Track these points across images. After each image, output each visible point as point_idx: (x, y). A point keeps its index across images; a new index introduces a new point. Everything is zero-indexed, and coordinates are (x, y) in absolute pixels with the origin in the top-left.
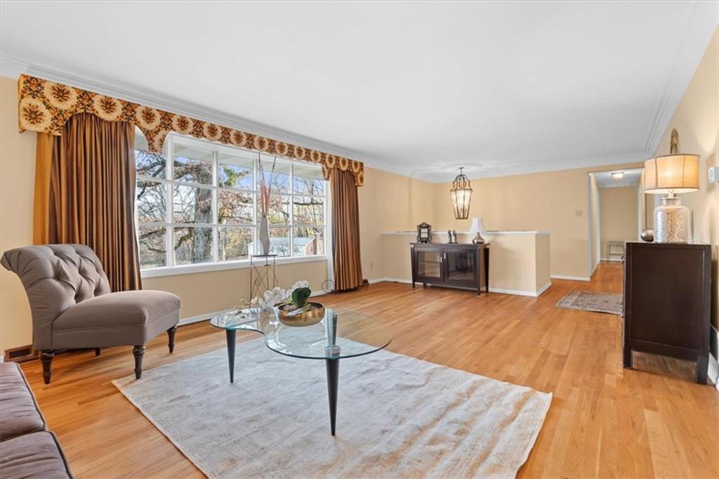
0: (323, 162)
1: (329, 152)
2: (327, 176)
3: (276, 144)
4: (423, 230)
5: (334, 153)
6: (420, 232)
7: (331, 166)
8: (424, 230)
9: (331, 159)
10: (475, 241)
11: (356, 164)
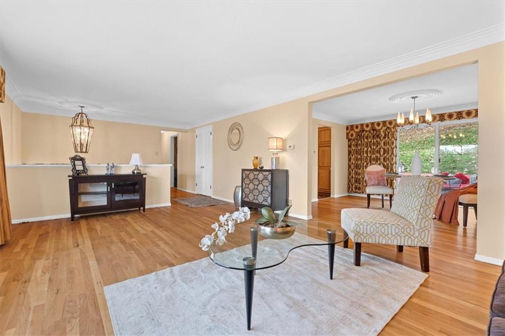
4: (77, 163)
6: (74, 165)
10: (136, 172)
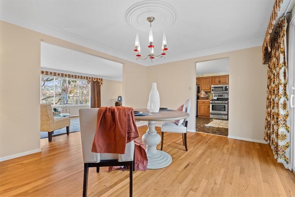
0: (87, 79)
1: (89, 76)
2: (88, 83)
3: (71, 75)
5: (91, 76)
7: (90, 80)
8: (120, 98)
9: (90, 78)
11: (99, 79)
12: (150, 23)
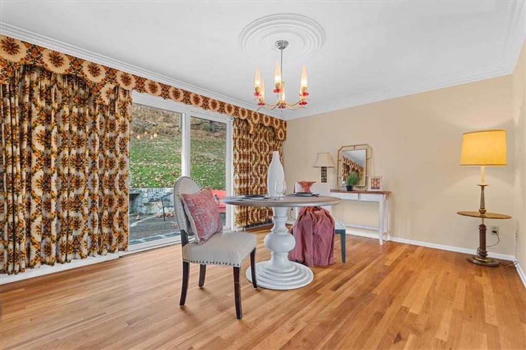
12: (280, 50)
